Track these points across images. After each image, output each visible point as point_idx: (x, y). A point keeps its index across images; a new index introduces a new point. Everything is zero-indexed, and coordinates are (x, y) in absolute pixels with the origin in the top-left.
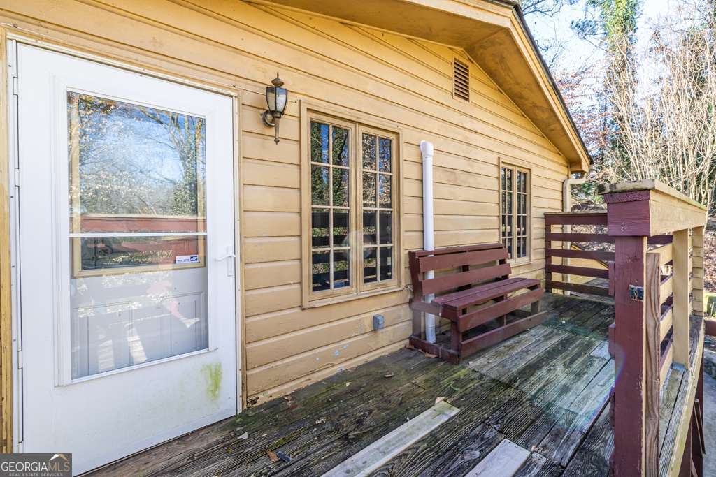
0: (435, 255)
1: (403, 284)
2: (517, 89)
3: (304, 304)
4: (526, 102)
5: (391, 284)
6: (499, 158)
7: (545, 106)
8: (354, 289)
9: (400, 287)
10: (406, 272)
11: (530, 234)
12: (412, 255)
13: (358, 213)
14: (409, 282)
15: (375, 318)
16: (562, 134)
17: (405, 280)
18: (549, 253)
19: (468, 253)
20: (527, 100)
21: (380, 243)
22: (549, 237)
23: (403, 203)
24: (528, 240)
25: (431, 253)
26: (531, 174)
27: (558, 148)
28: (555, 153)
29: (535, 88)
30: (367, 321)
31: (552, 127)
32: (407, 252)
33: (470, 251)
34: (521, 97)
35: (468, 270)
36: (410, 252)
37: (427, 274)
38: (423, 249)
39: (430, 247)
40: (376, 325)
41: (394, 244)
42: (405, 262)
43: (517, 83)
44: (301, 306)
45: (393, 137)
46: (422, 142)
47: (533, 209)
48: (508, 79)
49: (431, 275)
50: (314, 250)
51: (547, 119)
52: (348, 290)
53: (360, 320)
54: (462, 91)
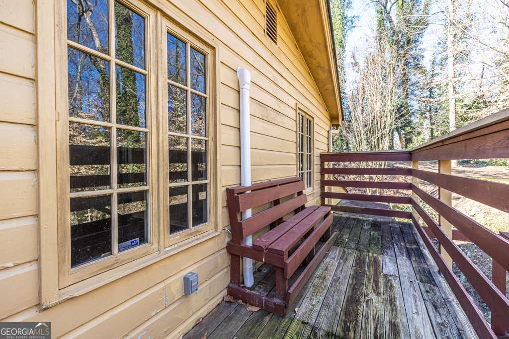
0: (252, 191)
1: (220, 227)
2: (309, 47)
3: (43, 301)
4: (314, 61)
5: (207, 229)
6: (296, 104)
7: (327, 67)
8: (155, 246)
9: (216, 231)
10: (223, 212)
11: (314, 169)
12: (230, 192)
13: (161, 139)
14: (227, 223)
15: (186, 279)
16: (332, 93)
17: (223, 221)
18: (323, 183)
19: (278, 187)
20: (315, 59)
21: (192, 181)
22: (323, 171)
23: (220, 133)
24: (312, 174)
25: (248, 188)
26: (314, 121)
27: (326, 106)
28: (325, 108)
29: (323, 49)
30: (175, 285)
31: (327, 87)
32: (224, 189)
33: (280, 185)
34: (311, 56)
35: (279, 203)
36: (227, 189)
37: (245, 213)
38: (240, 184)
39: (248, 182)
40: (189, 286)
41: (209, 181)
42: (223, 200)
43: (311, 41)
44: (39, 305)
45: (208, 50)
46: (239, 68)
47: (315, 149)
48: (304, 34)
49: (249, 214)
50: (75, 195)
51: (325, 79)
52: (145, 251)
53: (164, 289)
54: (271, 32)
